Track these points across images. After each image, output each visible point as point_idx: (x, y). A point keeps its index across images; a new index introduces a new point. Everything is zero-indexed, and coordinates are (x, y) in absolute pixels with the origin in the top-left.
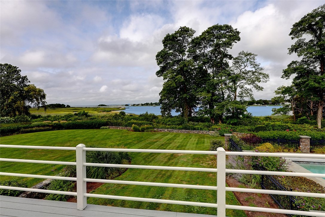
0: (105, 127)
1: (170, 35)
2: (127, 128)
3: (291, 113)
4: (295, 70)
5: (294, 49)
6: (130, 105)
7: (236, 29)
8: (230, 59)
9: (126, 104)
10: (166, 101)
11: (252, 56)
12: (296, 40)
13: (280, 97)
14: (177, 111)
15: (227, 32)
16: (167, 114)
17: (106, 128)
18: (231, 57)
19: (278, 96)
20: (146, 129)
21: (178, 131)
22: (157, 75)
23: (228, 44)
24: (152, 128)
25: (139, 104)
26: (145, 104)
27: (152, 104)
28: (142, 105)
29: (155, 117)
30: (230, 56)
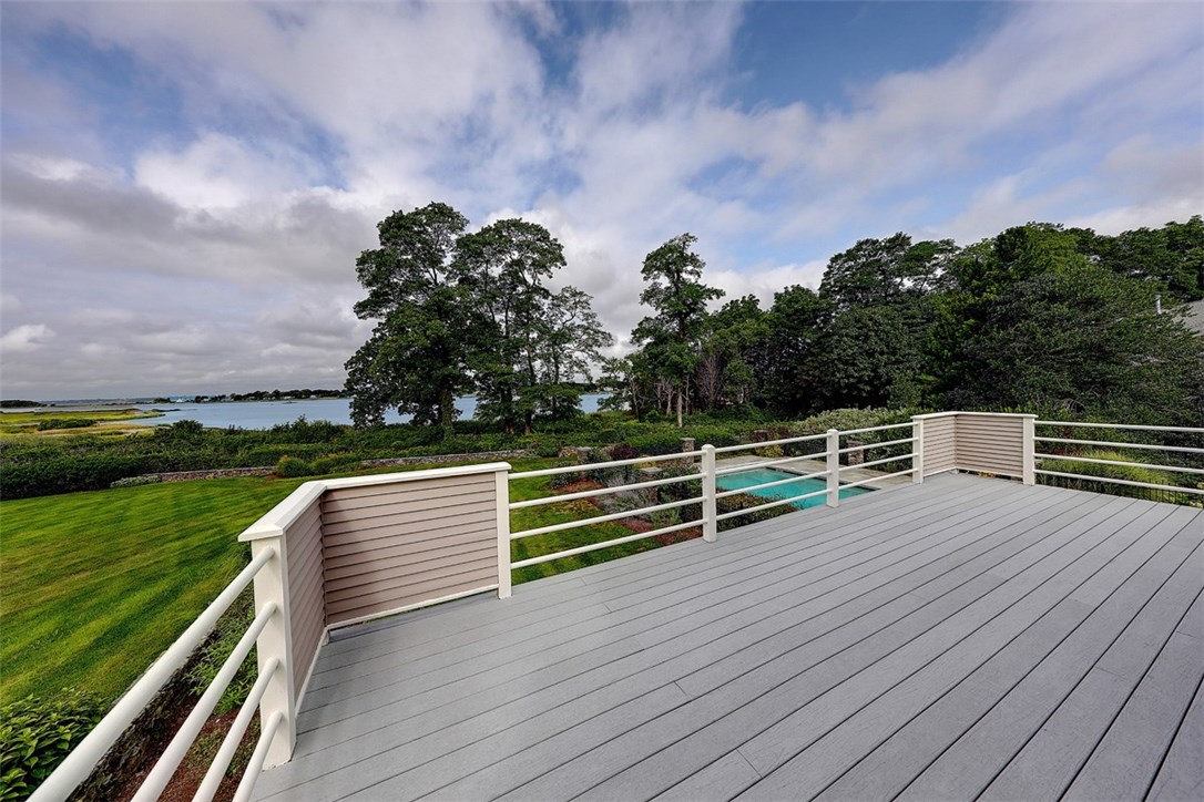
0: (139, 478)
1: (405, 214)
2: (249, 471)
3: (626, 406)
4: (649, 333)
5: (648, 296)
6: (180, 400)
7: (556, 240)
8: (545, 298)
9: (157, 397)
10: (369, 386)
11: (585, 298)
12: (650, 282)
13: (610, 377)
14: (401, 411)
15: (539, 240)
16: (370, 421)
17: (147, 482)
18: (546, 294)
19: (606, 375)
20: (333, 466)
21: (437, 459)
22: (357, 313)
23: (540, 266)
24: (354, 460)
25: (224, 396)
26: (249, 395)
27: (277, 396)
28: (237, 398)
29: (337, 431)
30: (547, 291)
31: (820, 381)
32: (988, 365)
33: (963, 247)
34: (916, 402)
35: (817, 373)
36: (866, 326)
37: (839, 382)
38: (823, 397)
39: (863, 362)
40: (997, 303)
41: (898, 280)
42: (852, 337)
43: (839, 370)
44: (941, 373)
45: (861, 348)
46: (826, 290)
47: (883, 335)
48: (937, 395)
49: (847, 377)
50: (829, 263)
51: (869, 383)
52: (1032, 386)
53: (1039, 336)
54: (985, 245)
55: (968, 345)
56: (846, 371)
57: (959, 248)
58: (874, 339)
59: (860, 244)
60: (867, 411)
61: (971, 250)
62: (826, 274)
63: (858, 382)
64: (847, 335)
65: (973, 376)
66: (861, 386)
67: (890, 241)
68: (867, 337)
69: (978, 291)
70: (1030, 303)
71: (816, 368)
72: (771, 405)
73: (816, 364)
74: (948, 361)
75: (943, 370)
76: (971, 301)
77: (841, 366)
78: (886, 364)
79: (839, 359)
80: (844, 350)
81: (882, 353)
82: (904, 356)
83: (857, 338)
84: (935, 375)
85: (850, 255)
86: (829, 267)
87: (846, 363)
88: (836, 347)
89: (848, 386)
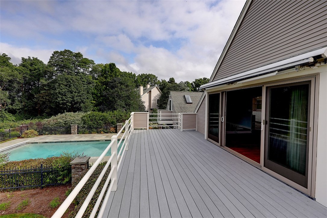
31: (49, 101)
32: (109, 99)
33: (97, 64)
34: (92, 109)
35: (47, 98)
36: (70, 82)
37: (59, 102)
38: (51, 108)
39: (69, 95)
40: (111, 82)
41: (79, 68)
42: (64, 85)
43: (59, 97)
44: (97, 100)
45: (68, 89)
46: (51, 64)
47: (76, 86)
48: (97, 107)
49: (62, 100)
50: (53, 53)
51: (71, 103)
52: (118, 105)
53: (119, 92)
54: (102, 65)
55: (104, 93)
56: (62, 98)
57: (95, 64)
58: (73, 87)
59: (66, 51)
60: (76, 113)
61: (99, 65)
62: (51, 57)
63: (67, 102)
64: (62, 84)
65: (105, 102)
66: (68, 104)
67: (76, 54)
68: (70, 86)
69: (106, 78)
70: (117, 84)
71: (47, 96)
72: (20, 112)
73: (47, 94)
74: (100, 97)
75: (98, 100)
76: (104, 80)
77: (60, 96)
78: (77, 96)
79: (59, 93)
80: (62, 90)
81: (75, 92)
82: (82, 94)
83: (66, 86)
84: (96, 101)
85: (61, 53)
86: (53, 55)
87: (62, 95)
88: (58, 88)
89: (63, 104)
